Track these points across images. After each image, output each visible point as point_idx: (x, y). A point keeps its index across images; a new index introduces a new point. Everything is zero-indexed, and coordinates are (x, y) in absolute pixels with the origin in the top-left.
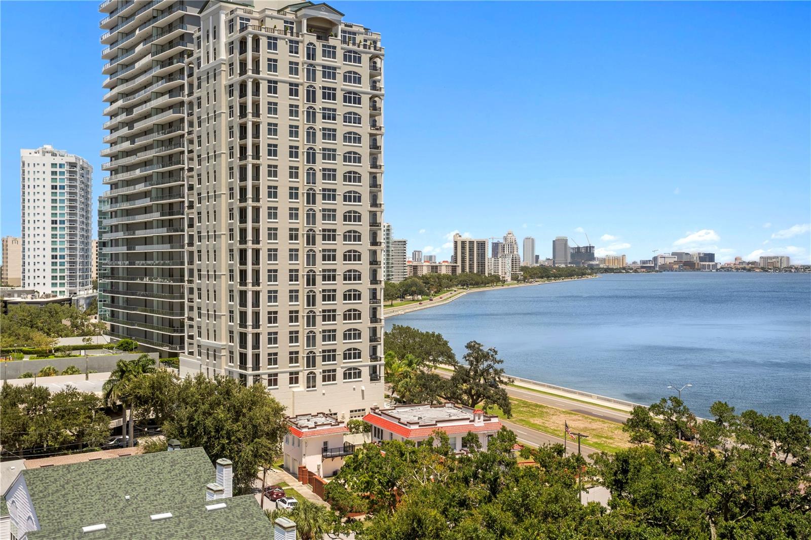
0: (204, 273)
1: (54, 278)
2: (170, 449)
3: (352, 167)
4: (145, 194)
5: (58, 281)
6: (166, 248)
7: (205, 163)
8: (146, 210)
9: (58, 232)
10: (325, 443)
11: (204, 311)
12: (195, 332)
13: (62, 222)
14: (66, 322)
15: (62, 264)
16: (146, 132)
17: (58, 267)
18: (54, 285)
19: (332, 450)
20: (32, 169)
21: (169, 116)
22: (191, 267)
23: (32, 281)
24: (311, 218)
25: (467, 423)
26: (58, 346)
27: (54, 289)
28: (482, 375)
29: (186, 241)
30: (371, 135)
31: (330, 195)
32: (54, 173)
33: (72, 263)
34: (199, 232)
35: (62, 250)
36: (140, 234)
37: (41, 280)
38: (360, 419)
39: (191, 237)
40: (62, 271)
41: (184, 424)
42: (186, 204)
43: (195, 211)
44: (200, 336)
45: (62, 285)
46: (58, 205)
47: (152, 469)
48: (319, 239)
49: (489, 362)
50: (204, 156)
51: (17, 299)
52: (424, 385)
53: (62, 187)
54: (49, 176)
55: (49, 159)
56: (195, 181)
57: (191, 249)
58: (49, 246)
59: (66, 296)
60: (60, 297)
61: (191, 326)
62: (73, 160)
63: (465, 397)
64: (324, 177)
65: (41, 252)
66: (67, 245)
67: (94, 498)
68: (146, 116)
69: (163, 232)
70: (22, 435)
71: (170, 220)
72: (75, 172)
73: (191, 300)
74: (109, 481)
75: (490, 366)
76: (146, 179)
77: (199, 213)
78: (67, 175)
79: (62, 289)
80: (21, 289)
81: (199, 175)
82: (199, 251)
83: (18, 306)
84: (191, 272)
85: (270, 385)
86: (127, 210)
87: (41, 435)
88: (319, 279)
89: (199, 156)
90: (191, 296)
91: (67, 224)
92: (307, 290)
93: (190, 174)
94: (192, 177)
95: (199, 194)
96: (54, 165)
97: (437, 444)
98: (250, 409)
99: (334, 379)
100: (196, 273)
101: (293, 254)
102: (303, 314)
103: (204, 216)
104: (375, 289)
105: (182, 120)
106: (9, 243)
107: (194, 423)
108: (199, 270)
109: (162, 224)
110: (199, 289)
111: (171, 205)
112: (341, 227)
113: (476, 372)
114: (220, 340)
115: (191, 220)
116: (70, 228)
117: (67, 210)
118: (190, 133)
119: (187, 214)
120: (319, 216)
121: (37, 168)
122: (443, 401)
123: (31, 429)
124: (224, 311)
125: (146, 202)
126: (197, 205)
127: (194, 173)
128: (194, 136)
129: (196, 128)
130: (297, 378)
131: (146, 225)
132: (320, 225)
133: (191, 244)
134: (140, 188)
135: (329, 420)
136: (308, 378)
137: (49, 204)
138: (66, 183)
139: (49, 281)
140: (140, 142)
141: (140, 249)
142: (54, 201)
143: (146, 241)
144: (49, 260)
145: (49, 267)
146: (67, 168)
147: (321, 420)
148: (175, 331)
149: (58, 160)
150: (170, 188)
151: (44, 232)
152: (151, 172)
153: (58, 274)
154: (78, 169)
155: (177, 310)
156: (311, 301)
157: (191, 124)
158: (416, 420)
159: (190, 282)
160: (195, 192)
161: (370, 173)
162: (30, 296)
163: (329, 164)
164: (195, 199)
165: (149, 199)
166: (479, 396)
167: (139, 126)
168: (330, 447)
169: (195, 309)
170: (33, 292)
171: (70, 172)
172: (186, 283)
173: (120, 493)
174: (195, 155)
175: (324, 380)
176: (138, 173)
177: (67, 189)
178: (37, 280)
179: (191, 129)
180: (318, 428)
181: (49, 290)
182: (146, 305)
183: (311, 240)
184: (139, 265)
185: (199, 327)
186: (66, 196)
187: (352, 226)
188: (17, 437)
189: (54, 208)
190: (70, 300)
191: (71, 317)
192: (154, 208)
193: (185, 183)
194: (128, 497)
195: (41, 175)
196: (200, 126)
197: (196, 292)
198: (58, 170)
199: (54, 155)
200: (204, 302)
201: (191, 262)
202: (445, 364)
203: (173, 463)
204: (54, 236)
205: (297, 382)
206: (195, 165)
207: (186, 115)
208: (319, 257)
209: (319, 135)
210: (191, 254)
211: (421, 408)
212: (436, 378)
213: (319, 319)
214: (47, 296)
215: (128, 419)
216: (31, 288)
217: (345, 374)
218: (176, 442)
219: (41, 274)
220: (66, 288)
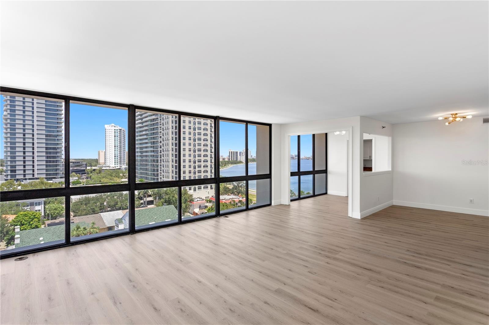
0: (165, 160)
1: (115, 162)
2: (164, 206)
3: (205, 132)
4: (146, 139)
5: (116, 163)
6: (153, 154)
7: (165, 131)
8: (146, 143)
9: (116, 149)
10: (200, 205)
11: (164, 171)
12: (162, 177)
13: (117, 146)
14: (121, 175)
15: (117, 158)
16: (146, 122)
17: (116, 159)
18: (115, 164)
19: (202, 207)
20: (108, 131)
21: (154, 117)
22: (161, 159)
23: (108, 163)
24: (195, 145)
25: (237, 199)
26: (121, 181)
27: (115, 165)
28: (240, 187)
29: (159, 152)
30: (211, 123)
31: (199, 139)
32: (115, 132)
33: (120, 158)
34: (163, 149)
35: (117, 154)
36: (145, 150)
37: (111, 163)
38: (208, 199)
39: (161, 151)
40: (117, 160)
41: (167, 200)
42: (159, 142)
43: (162, 143)
44: (163, 177)
45: (117, 164)
46: (116, 141)
47: (161, 210)
48: (197, 151)
49: (242, 184)
50: (164, 129)
51: (104, 168)
52: (225, 190)
53: (117, 136)
54: (113, 133)
55: (114, 128)
56: (162, 135)
57: (161, 154)
58: (113, 153)
59: (119, 167)
60: (117, 168)
61: (161, 175)
62: (120, 128)
63: (236, 193)
64: (198, 134)
65: (111, 155)
66: (119, 153)
67: (147, 218)
68: (146, 117)
69: (152, 149)
70: (116, 205)
71: (154, 146)
72: (121, 132)
73: (161, 168)
74: (150, 213)
75: (242, 185)
76: (146, 135)
77: (163, 144)
78: (119, 133)
79: (117, 165)
80: (105, 165)
81: (163, 134)
82: (163, 155)
83: (107, 170)
84: (161, 160)
85: (189, 190)
86: (140, 143)
87: (122, 205)
88: (197, 162)
89: (163, 129)
90: (161, 167)
91: (119, 147)
92: (193, 165)
93: (160, 133)
94: (161, 134)
95: (163, 139)
96: (115, 130)
97: (232, 203)
98: (184, 195)
99: (201, 189)
100: (162, 161)
101: (190, 155)
102: (192, 171)
103: (165, 145)
104: (212, 165)
105: (157, 118)
106: (100, 152)
107: (170, 199)
108: (163, 160)
109: (151, 147)
110: (163, 165)
111: (154, 142)
112: (203, 148)
113: (239, 186)
114: (170, 179)
115: (161, 146)
116: (120, 148)
117: (119, 143)
118: (160, 122)
119: (159, 144)
120: (197, 145)
121: (110, 131)
122: (230, 194)
123: (119, 203)
124: (171, 171)
125: (147, 141)
126: (162, 142)
127: (162, 133)
128: (162, 123)
129: (162, 121)
130: (191, 189)
131: (146, 147)
132: (197, 147)
133: (161, 152)
134: (145, 137)
135: (201, 199)
136: (194, 189)
137: (113, 141)
138: (119, 135)
139: (113, 163)
140: (144, 124)
141: (144, 154)
142: (115, 140)
143: (146, 152)
144: (113, 157)
145: (113, 159)
146: (119, 130)
147: (198, 199)
148: (155, 177)
149: (116, 128)
150: (154, 137)
151: (112, 149)
152: (148, 133)
153: (116, 161)
154: (122, 131)
155: (156, 171)
156: (195, 168)
157: (161, 120)
158: (224, 199)
159: (160, 163)
160: (162, 138)
161: (210, 134)
162: (108, 167)
163: (199, 131)
164: (162, 140)
165: (147, 140)
166: (239, 193)
167: (144, 120)
168: (201, 206)
169: (162, 170)
170: (109, 166)
171: (120, 132)
172: (159, 163)
173: (154, 216)
174: (162, 128)
175: (198, 189)
176: (144, 133)
177: (119, 137)
178: (110, 163)
179: (160, 121)
180: (198, 201)
181: (113, 165)
182: (146, 169)
183: (195, 151)
184: (144, 158)
185: (163, 175)
186: (119, 139)
187: (205, 148)
188: (115, 206)
189: (115, 142)
190: (120, 168)
191: (123, 173)
192: (149, 142)
193: (159, 136)
194: (156, 217)
195: (111, 133)
196: (163, 120)
197: (162, 166)
198: (116, 131)
199: (115, 127)
200: (165, 168)
201: (161, 157)
202: (229, 185)
203: (166, 209)
204: (115, 150)
205: (191, 190)
206: (162, 131)
207: (159, 117)
208: (197, 156)
209: (197, 123)
210: (161, 155)
211: (225, 196)
212: (228, 188)
213: (197, 173)
214: (113, 167)
215: (145, 200)
216: (108, 165)
217: (204, 187)
218: (166, 204)
219: (111, 161)
220: (119, 165)
